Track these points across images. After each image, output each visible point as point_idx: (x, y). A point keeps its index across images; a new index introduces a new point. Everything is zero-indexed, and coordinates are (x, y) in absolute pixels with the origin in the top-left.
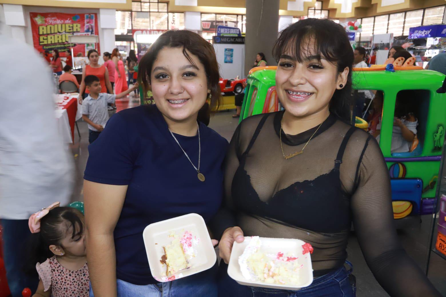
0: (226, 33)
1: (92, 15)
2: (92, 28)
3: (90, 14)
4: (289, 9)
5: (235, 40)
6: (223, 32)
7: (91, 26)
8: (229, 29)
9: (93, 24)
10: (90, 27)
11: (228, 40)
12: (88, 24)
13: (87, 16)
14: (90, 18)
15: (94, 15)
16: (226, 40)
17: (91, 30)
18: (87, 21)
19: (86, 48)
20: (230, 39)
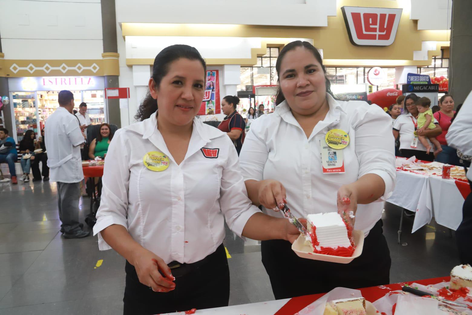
0: (416, 81)
1: (213, 72)
2: (213, 85)
3: (211, 71)
4: (414, 59)
5: (427, 88)
6: (413, 80)
7: (213, 83)
8: (418, 77)
9: (214, 82)
10: (211, 84)
11: (421, 88)
12: (209, 82)
13: (208, 73)
14: (212, 75)
15: (215, 72)
16: (419, 89)
17: (212, 87)
18: (208, 79)
19: (206, 105)
20: (423, 88)
